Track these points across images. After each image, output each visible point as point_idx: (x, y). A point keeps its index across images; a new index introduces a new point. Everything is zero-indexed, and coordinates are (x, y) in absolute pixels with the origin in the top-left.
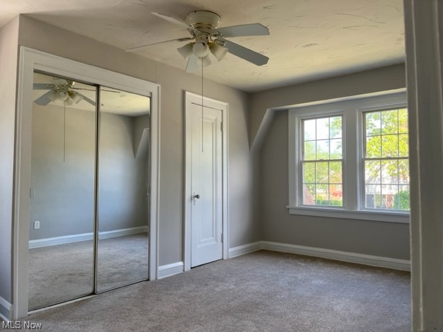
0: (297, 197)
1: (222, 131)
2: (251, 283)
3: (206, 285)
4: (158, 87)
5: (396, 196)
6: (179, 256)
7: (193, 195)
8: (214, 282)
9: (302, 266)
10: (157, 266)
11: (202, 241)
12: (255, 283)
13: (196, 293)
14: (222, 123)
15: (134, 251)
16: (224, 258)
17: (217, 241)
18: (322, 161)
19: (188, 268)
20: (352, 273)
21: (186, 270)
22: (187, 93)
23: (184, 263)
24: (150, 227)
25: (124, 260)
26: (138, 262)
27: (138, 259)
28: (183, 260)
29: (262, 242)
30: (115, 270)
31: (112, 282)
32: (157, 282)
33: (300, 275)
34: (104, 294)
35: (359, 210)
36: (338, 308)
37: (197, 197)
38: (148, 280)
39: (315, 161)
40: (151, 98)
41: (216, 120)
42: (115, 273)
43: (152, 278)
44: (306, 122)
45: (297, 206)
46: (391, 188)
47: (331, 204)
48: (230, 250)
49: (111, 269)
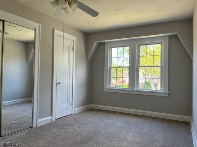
0: (108, 84)
1: (73, 51)
2: (86, 126)
3: (64, 128)
4: (39, 25)
5: (144, 83)
6: (50, 113)
7: (57, 82)
8: (68, 126)
9: (111, 116)
10: (37, 119)
11: (61, 105)
12: (88, 126)
13: (58, 134)
14: (73, 47)
15: (25, 111)
16: (73, 114)
17: (69, 105)
18: (120, 67)
19: (54, 120)
20: (133, 119)
21: (53, 121)
22: (55, 30)
23: (52, 117)
24: (33, 98)
25: (19, 116)
26: (27, 117)
27: (27, 115)
28: (51, 115)
29: (91, 105)
30: (13, 122)
31: (11, 129)
32: (37, 128)
33: (110, 121)
34: (6, 137)
35: (136, 90)
36: (129, 138)
37: (60, 83)
38: (32, 127)
39: (117, 67)
40: (35, 31)
41: (70, 45)
42: (13, 124)
43: (34, 126)
44: (113, 49)
45: (108, 88)
46: (142, 80)
47: (118, 86)
48: (76, 109)
49: (11, 121)
